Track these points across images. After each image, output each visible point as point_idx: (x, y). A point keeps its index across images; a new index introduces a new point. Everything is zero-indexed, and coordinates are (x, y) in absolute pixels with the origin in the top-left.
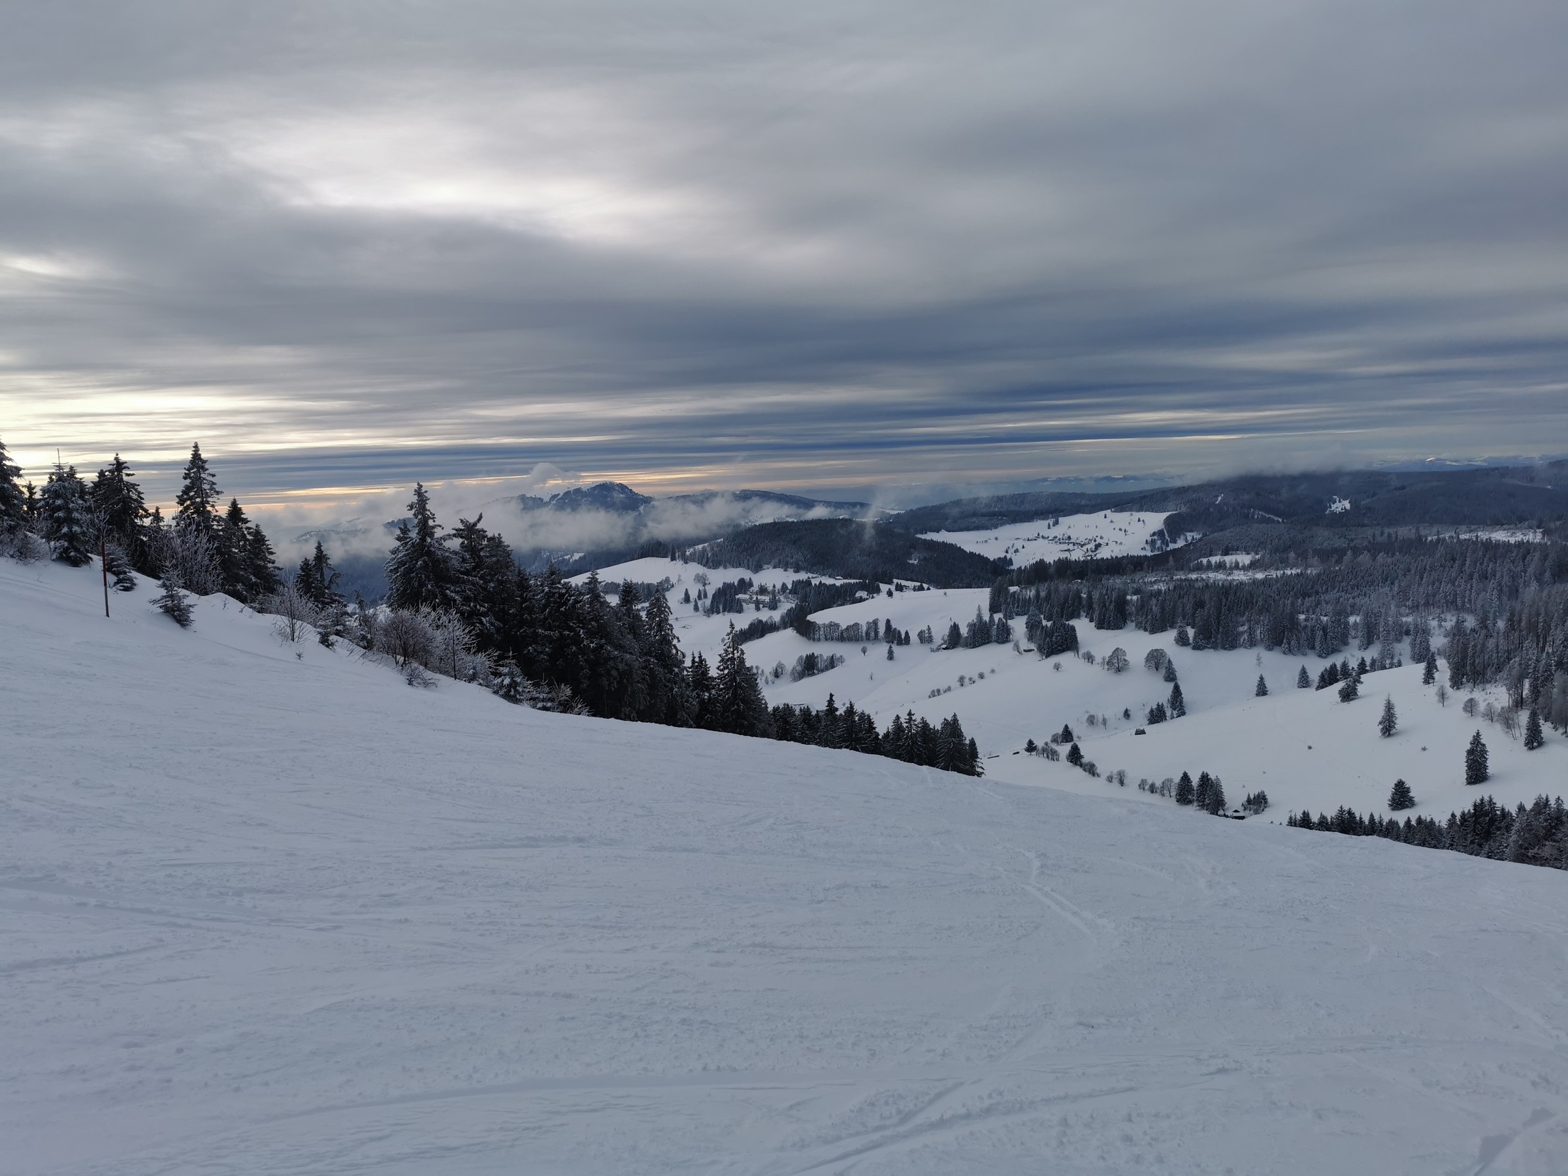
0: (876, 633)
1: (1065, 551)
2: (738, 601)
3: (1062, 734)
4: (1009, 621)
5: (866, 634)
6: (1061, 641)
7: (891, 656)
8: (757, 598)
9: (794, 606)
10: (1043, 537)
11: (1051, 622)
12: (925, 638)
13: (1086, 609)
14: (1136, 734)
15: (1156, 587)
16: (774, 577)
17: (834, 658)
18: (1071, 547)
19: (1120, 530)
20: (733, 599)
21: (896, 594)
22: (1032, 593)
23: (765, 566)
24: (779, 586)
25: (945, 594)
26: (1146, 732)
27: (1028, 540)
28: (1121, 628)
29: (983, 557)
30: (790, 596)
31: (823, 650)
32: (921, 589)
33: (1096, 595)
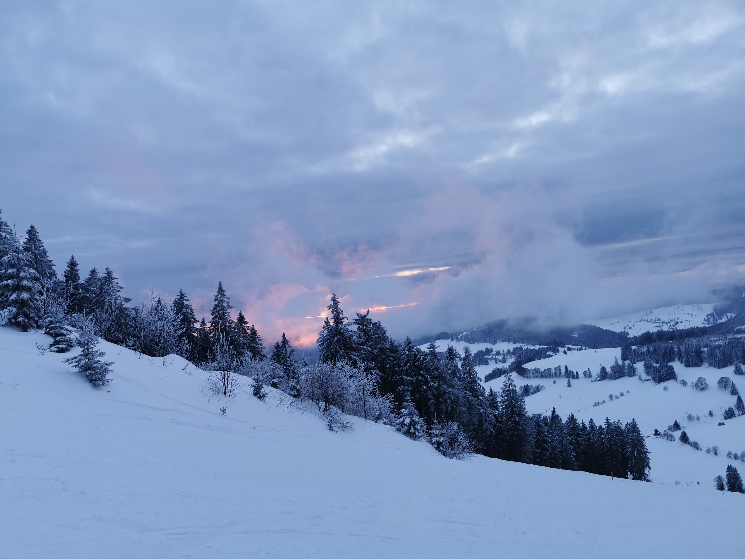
0: (560, 373)
1: (658, 326)
2: (486, 359)
3: (674, 426)
4: (634, 365)
5: (555, 373)
6: (666, 374)
7: (569, 385)
8: (495, 357)
9: (515, 360)
10: (644, 320)
11: (659, 364)
12: (587, 375)
13: (677, 356)
14: (719, 425)
15: (717, 343)
16: (503, 347)
17: (539, 386)
18: (661, 324)
19: (688, 314)
20: (483, 358)
21: (568, 352)
22: (645, 349)
23: (498, 341)
24: (506, 351)
25: (596, 351)
26: (725, 424)
27: (636, 322)
28: (700, 366)
29: (613, 332)
30: (512, 355)
31: (533, 382)
32: (581, 349)
33: (683, 348)
